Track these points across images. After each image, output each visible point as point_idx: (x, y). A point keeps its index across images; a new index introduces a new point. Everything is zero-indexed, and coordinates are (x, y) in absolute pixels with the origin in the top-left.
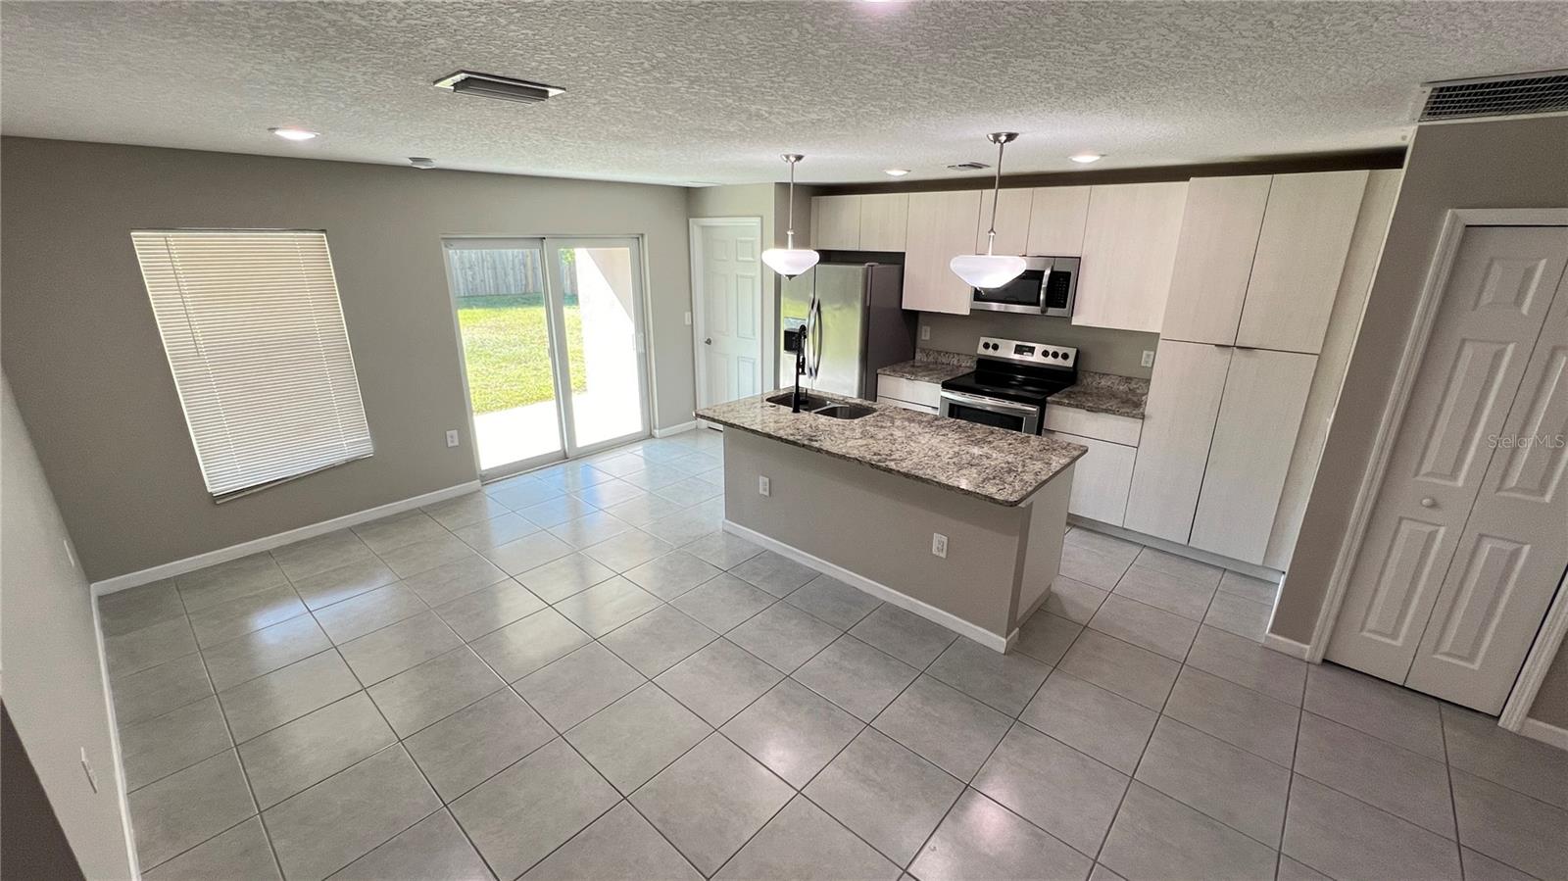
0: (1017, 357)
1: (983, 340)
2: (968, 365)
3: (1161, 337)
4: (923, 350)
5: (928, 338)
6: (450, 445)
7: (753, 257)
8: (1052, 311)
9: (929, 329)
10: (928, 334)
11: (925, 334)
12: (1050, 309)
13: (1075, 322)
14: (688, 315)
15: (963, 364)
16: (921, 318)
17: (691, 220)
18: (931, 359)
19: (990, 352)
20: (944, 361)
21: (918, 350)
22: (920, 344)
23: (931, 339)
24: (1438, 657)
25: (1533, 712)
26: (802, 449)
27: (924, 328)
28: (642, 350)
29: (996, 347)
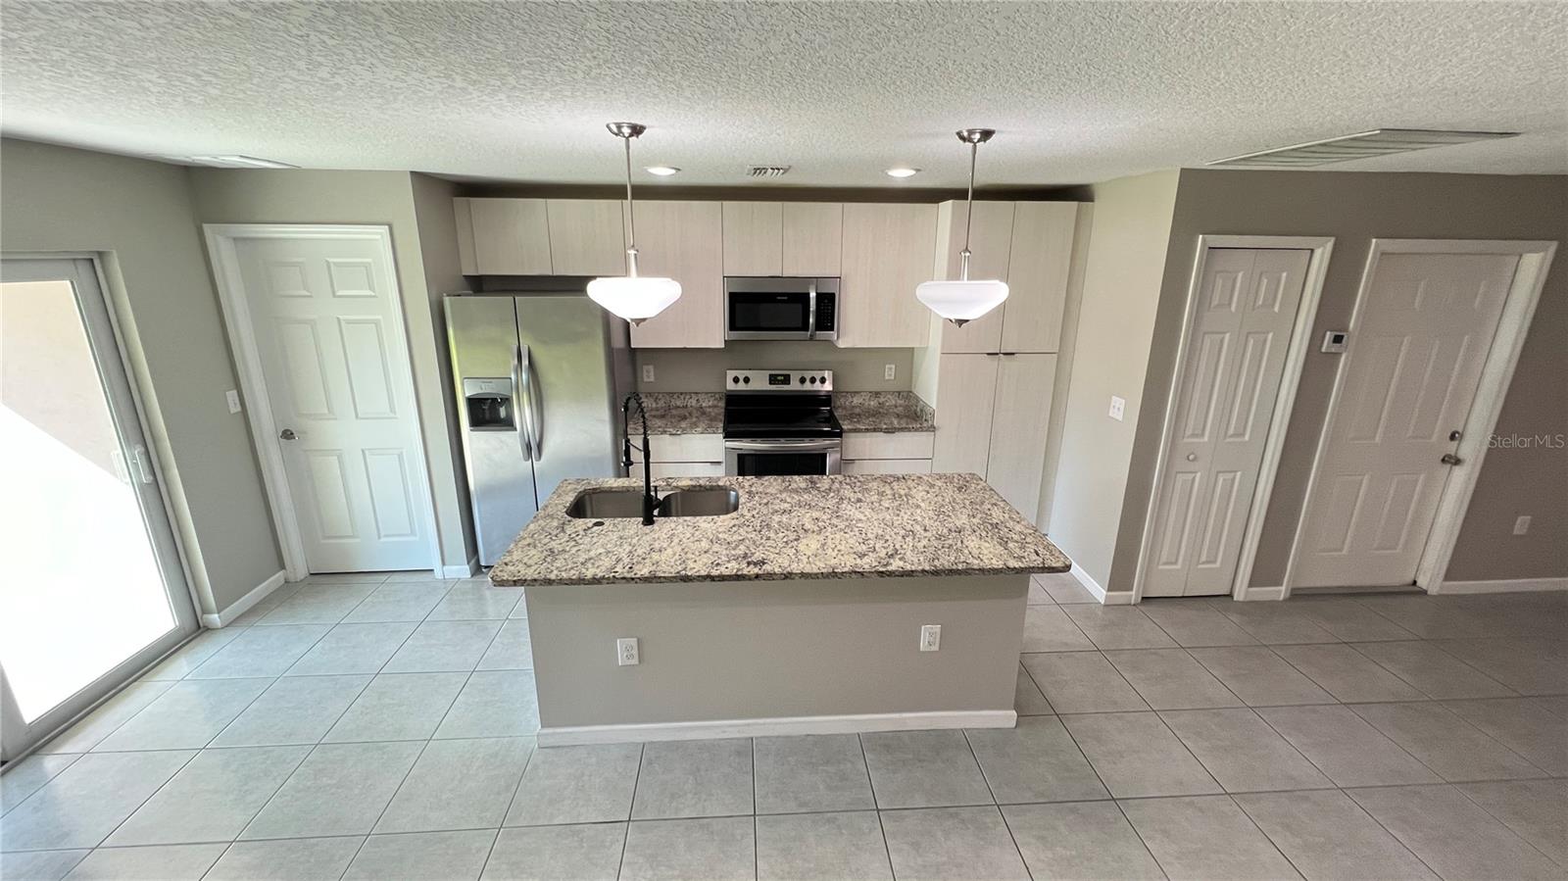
0: (774, 387)
1: (731, 374)
2: (710, 404)
3: (938, 351)
4: (649, 395)
5: (652, 379)
7: (371, 288)
8: (821, 335)
9: (651, 368)
10: (652, 373)
11: (648, 375)
12: (819, 333)
13: (841, 344)
14: (232, 395)
15: (704, 405)
17: (207, 227)
18: (661, 403)
19: (741, 386)
20: (678, 403)
22: (641, 388)
23: (656, 379)
24: (1200, 566)
25: (1251, 584)
26: (756, 582)
27: (645, 368)
28: (146, 479)
29: (747, 380)
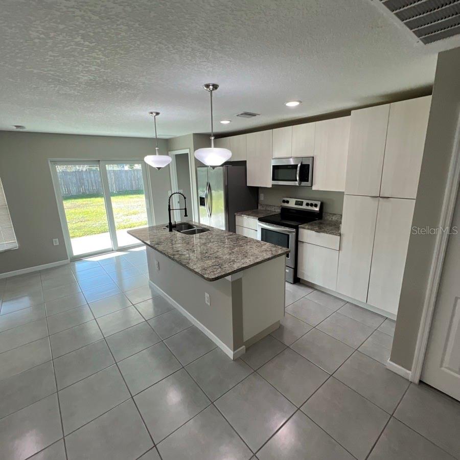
0: (296, 206)
1: (283, 199)
2: (278, 211)
3: (345, 193)
5: (262, 199)
6: (54, 244)
8: (304, 184)
11: (262, 197)
12: (302, 182)
13: (315, 188)
16: (260, 190)
19: (286, 205)
20: (269, 209)
21: (259, 205)
22: (260, 202)
23: (264, 199)
27: (261, 194)
29: (287, 202)
